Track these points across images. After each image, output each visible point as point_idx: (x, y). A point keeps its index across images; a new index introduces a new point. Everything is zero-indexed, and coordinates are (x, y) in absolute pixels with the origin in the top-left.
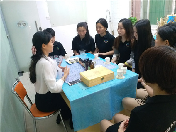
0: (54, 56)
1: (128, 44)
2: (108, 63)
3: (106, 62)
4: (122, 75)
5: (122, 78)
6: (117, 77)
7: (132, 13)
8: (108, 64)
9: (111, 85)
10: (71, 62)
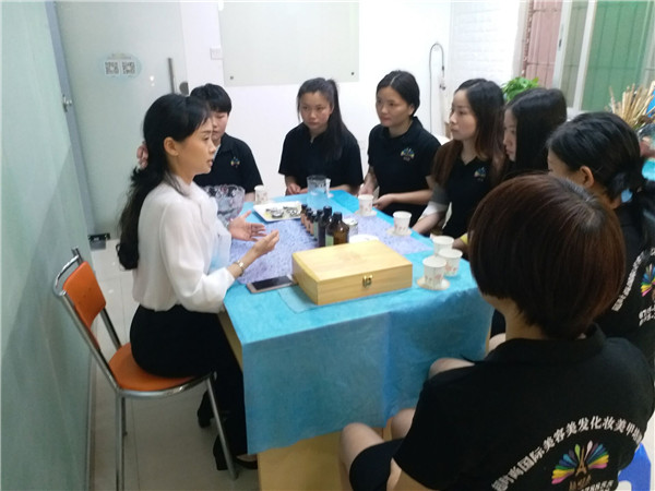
0: (216, 189)
1: (481, 173)
2: (402, 232)
3: (396, 226)
4: (438, 278)
5: (437, 287)
6: (422, 281)
7: (526, 64)
8: (403, 236)
9: (393, 305)
10: (273, 217)
